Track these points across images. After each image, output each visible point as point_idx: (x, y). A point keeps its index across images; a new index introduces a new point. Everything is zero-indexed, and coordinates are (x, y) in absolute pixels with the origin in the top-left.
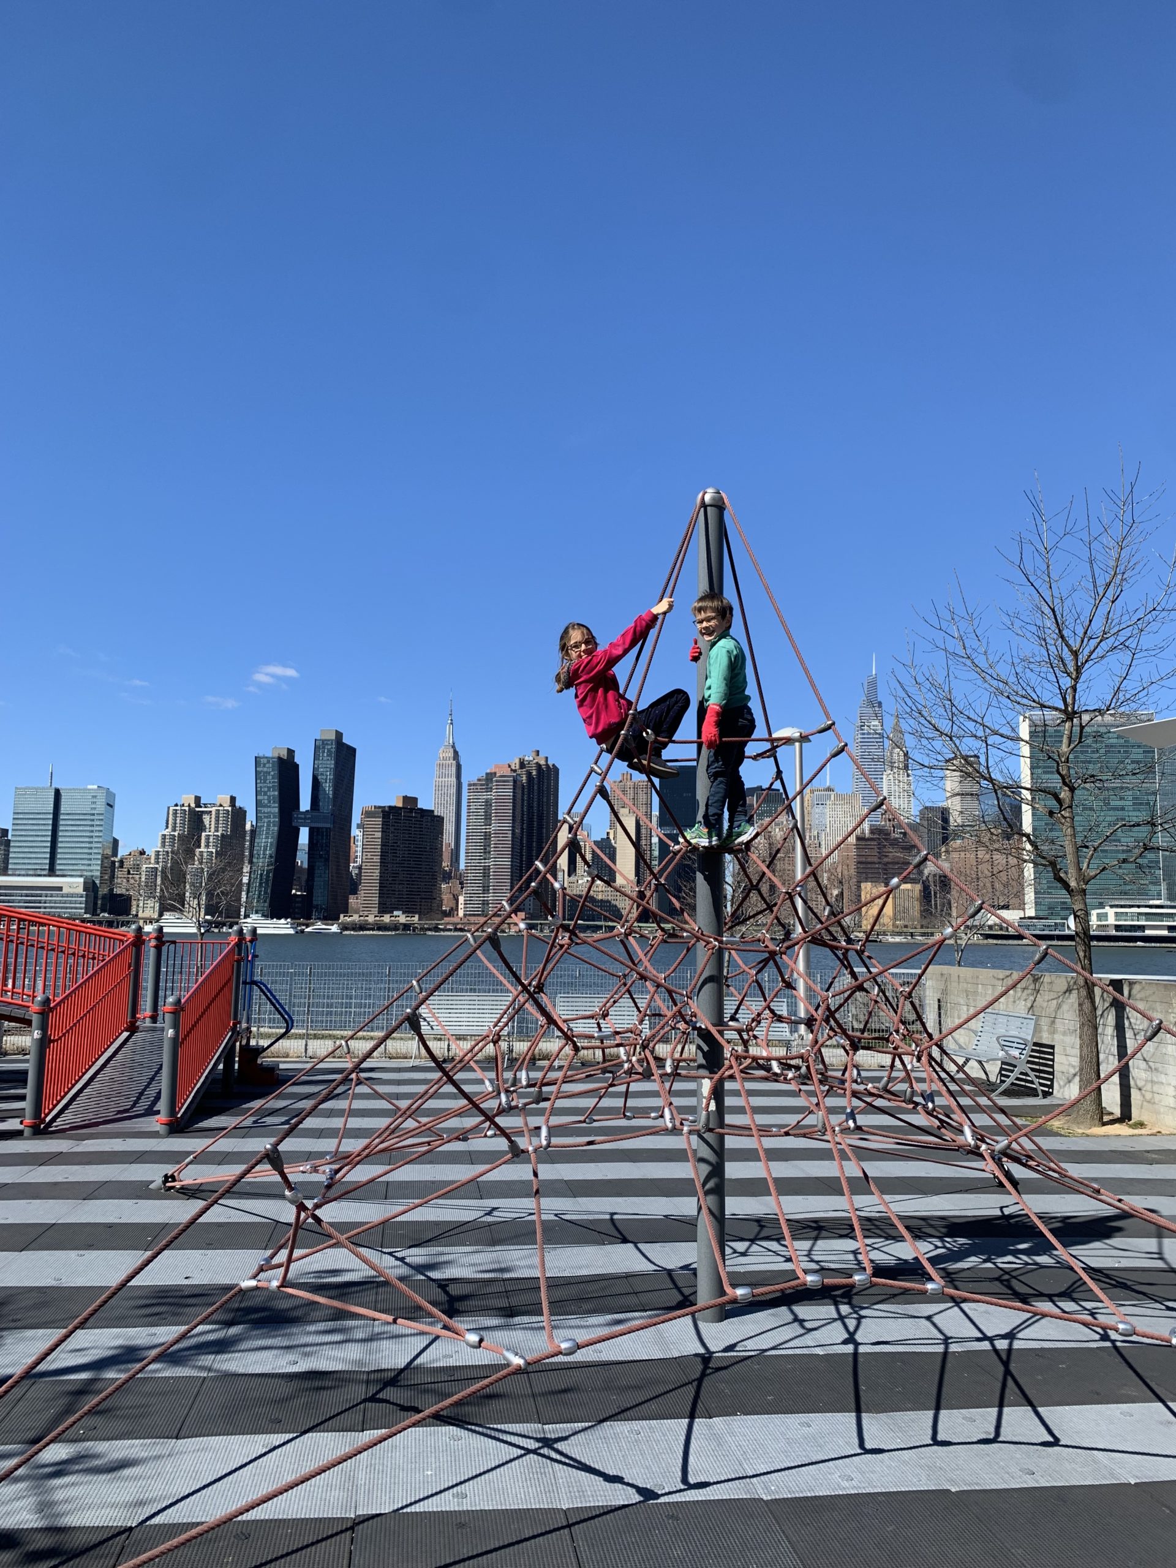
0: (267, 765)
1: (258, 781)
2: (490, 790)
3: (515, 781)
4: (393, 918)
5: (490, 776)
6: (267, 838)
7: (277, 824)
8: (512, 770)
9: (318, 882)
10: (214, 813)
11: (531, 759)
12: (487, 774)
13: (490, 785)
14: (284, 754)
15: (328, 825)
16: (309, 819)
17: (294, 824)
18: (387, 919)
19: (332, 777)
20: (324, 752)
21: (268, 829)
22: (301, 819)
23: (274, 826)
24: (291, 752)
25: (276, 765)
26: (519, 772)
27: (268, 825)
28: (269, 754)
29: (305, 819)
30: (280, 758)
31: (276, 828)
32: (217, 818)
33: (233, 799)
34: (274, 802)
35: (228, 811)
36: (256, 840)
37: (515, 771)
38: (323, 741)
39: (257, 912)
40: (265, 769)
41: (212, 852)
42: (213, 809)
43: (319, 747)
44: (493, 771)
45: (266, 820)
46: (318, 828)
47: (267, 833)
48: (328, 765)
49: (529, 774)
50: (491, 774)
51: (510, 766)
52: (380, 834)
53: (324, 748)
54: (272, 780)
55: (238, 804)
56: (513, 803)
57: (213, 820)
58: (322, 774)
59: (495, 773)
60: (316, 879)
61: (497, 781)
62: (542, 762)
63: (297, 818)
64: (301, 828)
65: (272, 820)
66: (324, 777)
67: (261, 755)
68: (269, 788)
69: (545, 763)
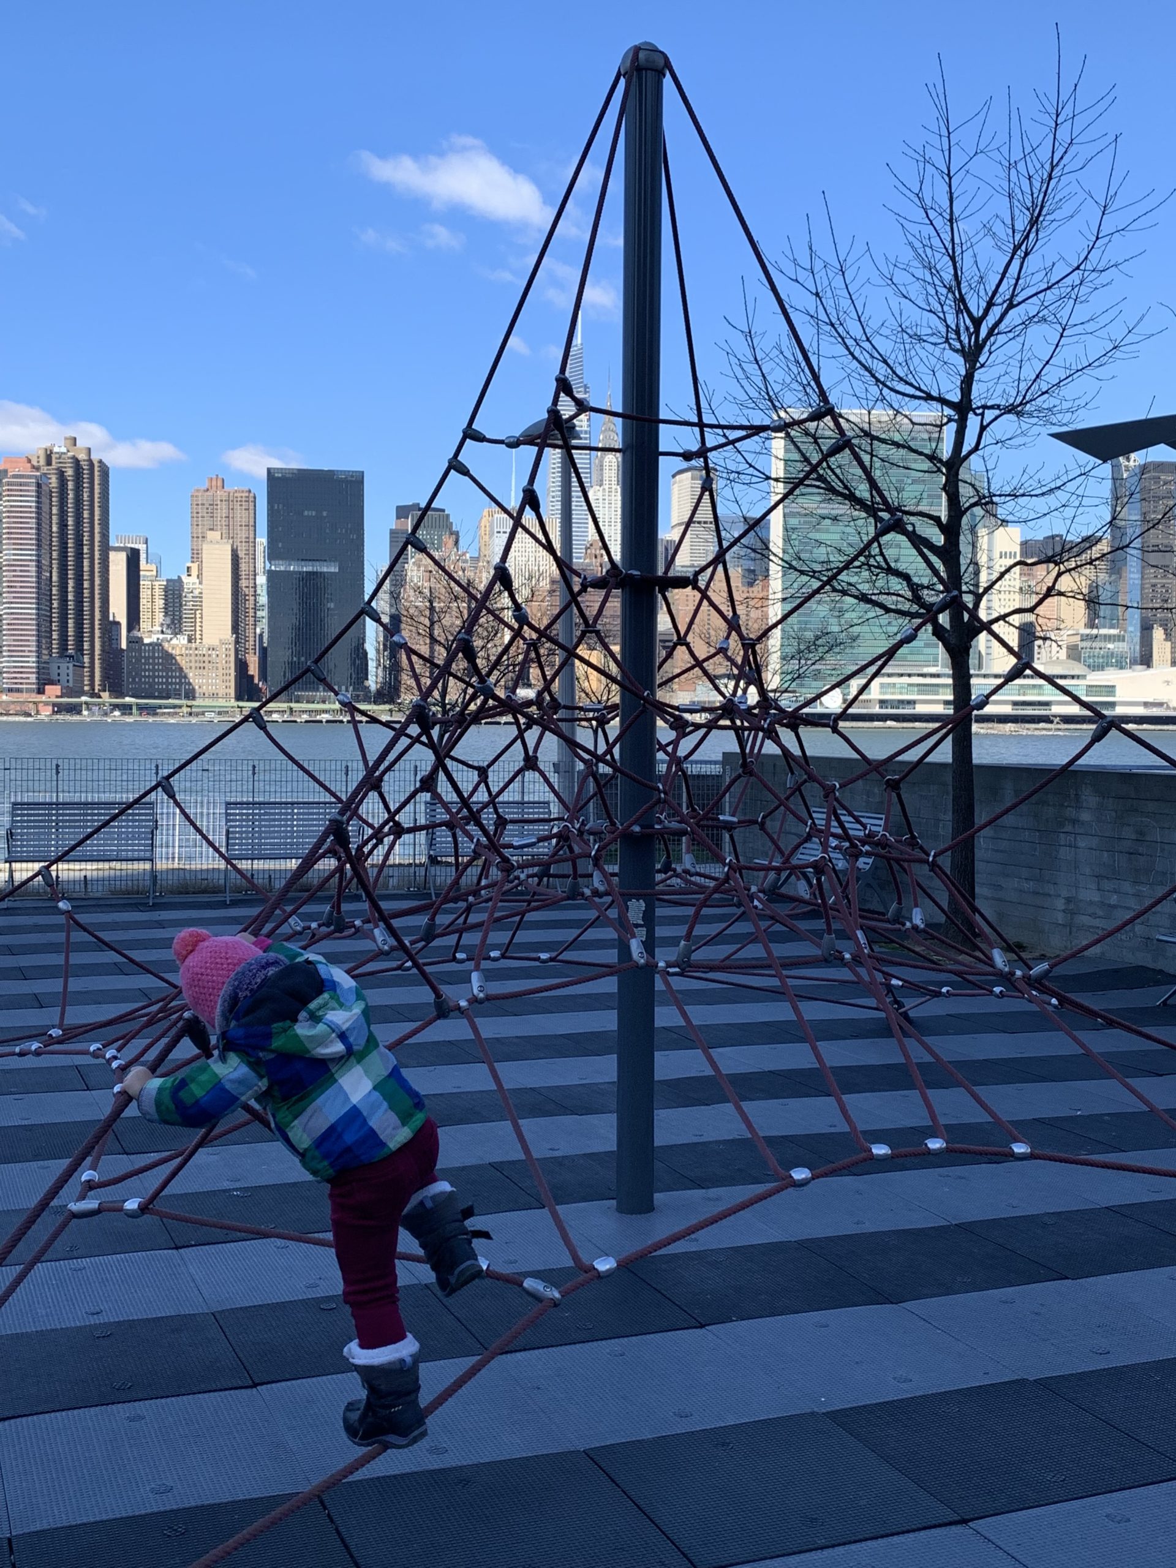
3: (39, 485)
8: (33, 467)
11: (64, 450)
26: (45, 469)
37: (37, 469)
49: (61, 475)
51: (29, 461)
56: (38, 519)
59: (6, 471)
61: (9, 484)
62: (82, 456)
69: (86, 458)
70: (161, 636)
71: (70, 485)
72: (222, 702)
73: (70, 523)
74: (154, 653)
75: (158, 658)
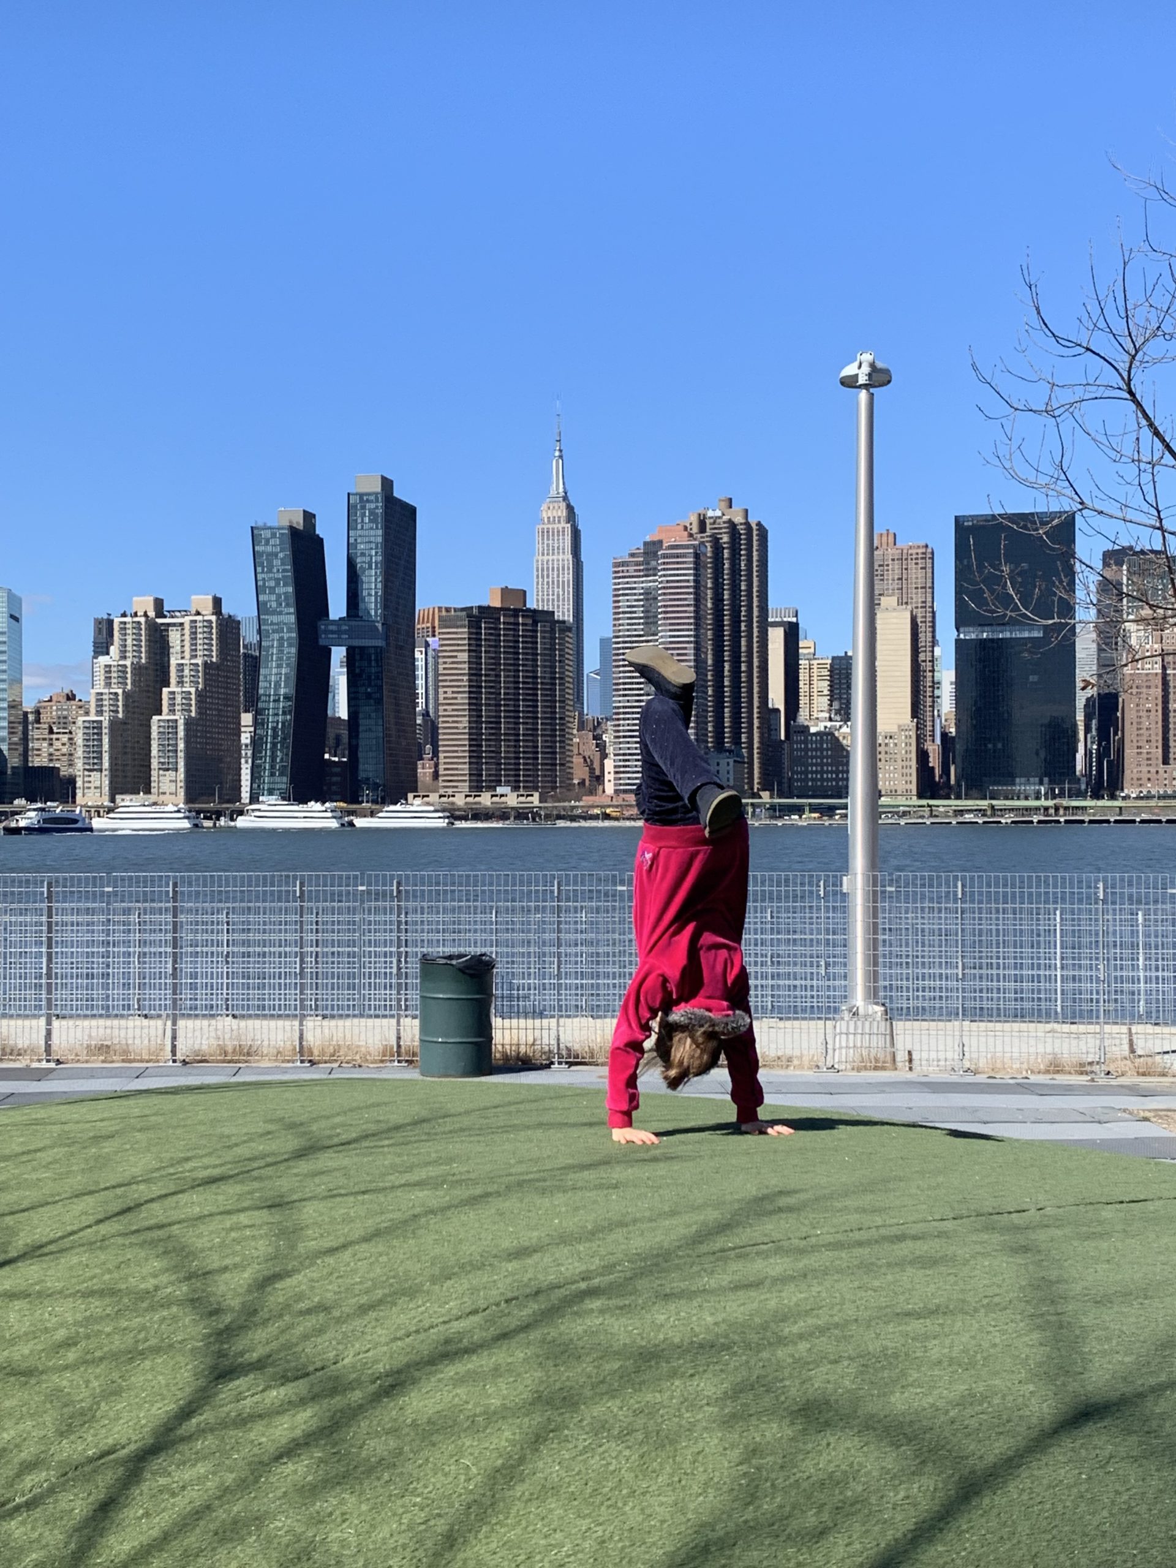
0: (272, 542)
1: (259, 569)
2: (654, 571)
3: (697, 556)
4: (495, 799)
5: (652, 549)
6: (279, 666)
7: (295, 642)
8: (687, 535)
9: (366, 739)
10: (187, 627)
11: (718, 513)
12: (646, 544)
13: (653, 563)
14: (299, 522)
15: (380, 643)
16: (345, 632)
17: (322, 642)
18: (486, 800)
19: (380, 558)
20: (363, 515)
21: (280, 651)
22: (333, 632)
23: (290, 645)
24: (309, 517)
25: (288, 541)
26: (700, 538)
27: (281, 645)
28: (274, 523)
29: (339, 632)
30: (292, 529)
31: (294, 650)
32: (194, 634)
33: (217, 602)
34: (287, 605)
35: (210, 622)
36: (262, 671)
37: (692, 536)
38: (361, 495)
39: (271, 792)
40: (269, 549)
41: (190, 693)
42: (186, 620)
43: (355, 506)
44: (656, 539)
45: (276, 636)
46: (362, 648)
47: (280, 659)
48: (371, 539)
49: (716, 541)
50: (653, 543)
51: (683, 529)
52: (466, 655)
53: (363, 508)
54: (282, 565)
55: (225, 610)
56: (695, 594)
57: (187, 637)
58: (363, 554)
59: (661, 542)
60: (361, 735)
61: (665, 556)
62: (738, 519)
63: (326, 632)
64: (333, 649)
65: (286, 636)
66: (368, 559)
67: (260, 524)
68: (277, 581)
69: (743, 521)
70: (829, 724)
71: (726, 553)
72: (901, 801)
73: (726, 597)
74: (822, 745)
75: (827, 750)
